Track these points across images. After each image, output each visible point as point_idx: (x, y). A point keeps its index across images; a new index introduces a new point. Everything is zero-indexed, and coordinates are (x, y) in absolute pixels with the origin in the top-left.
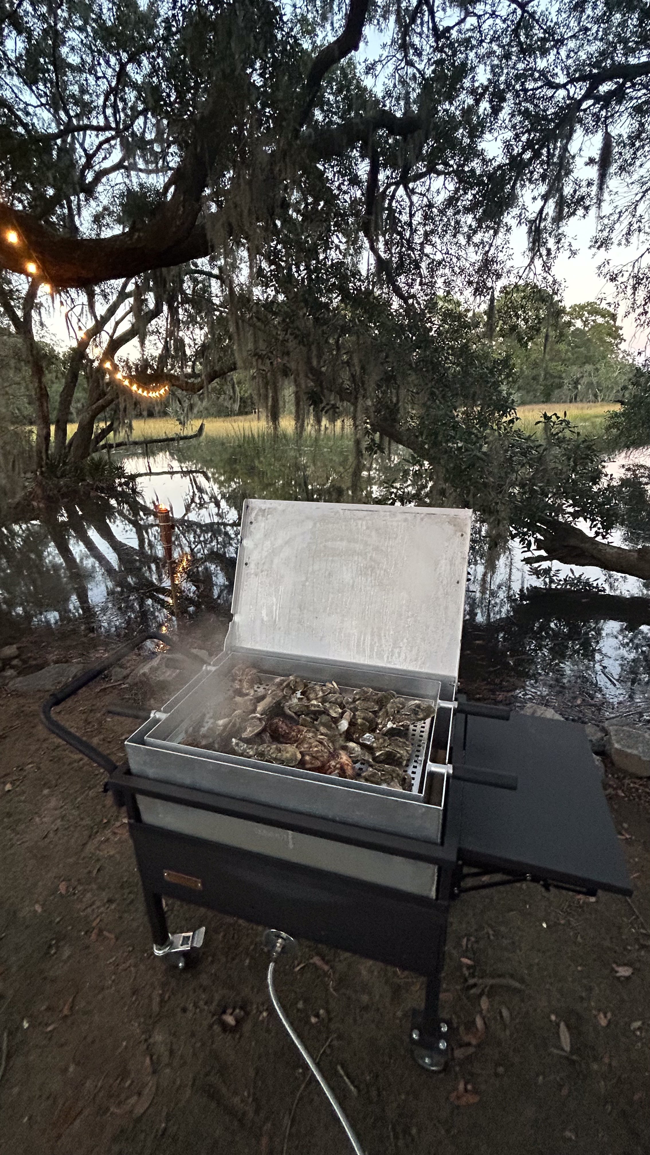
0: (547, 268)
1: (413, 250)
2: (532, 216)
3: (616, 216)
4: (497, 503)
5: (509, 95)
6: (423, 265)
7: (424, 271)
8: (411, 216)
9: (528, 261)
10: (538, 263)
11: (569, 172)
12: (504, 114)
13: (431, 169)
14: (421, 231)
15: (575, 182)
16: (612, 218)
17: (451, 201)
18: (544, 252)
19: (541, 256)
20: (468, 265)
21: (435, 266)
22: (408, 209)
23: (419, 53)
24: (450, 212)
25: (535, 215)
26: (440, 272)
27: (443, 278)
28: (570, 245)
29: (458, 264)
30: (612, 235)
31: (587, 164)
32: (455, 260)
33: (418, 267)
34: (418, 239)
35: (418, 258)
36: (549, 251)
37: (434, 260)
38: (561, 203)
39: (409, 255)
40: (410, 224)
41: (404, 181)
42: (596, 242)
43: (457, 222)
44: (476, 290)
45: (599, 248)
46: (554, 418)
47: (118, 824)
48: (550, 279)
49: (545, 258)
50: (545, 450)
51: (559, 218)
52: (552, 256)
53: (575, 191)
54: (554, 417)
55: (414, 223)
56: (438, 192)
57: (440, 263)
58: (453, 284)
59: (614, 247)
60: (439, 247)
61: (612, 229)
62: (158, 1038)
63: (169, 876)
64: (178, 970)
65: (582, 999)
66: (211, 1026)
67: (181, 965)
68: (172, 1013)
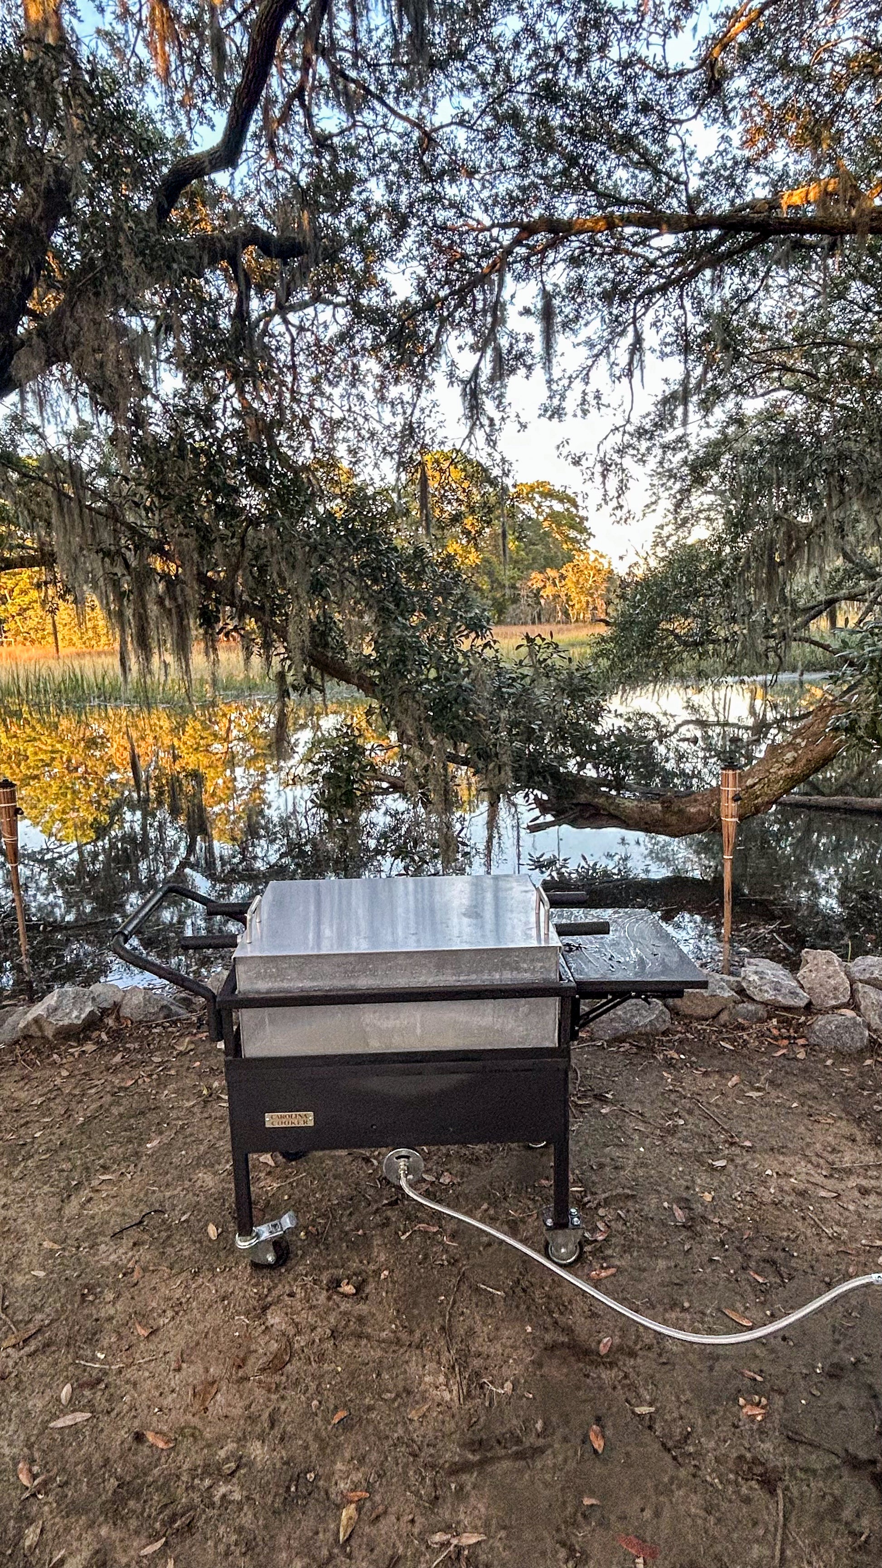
0: (491, 441)
1: (299, 402)
2: (466, 375)
3: (566, 382)
5: (414, 222)
6: (315, 424)
7: (317, 432)
8: (293, 355)
9: (466, 431)
10: (480, 435)
11: (504, 322)
12: (408, 243)
13: (317, 298)
14: (308, 375)
15: (511, 334)
16: (561, 383)
17: (344, 337)
18: (486, 422)
19: (482, 426)
20: (380, 428)
21: (332, 426)
22: (287, 347)
23: (290, 153)
24: (344, 352)
25: (469, 374)
26: (340, 434)
27: (346, 445)
28: (518, 416)
29: (366, 426)
30: (564, 404)
31: (521, 314)
32: (361, 420)
33: (306, 425)
34: (305, 389)
35: (306, 413)
36: (491, 420)
37: (330, 419)
38: (499, 359)
39: (292, 408)
40: (292, 368)
41: (282, 309)
42: (546, 411)
43: (355, 367)
45: (551, 418)
46: (538, 641)
48: (498, 457)
49: (488, 429)
50: (532, 681)
51: (499, 375)
52: (497, 427)
53: (512, 346)
54: (538, 639)
55: (297, 363)
56: (326, 325)
57: (339, 422)
58: (361, 454)
60: (336, 401)
61: (563, 397)
62: (275, 1319)
63: (272, 1120)
64: (269, 1266)
65: (687, 1188)
66: (329, 1298)
67: (270, 1258)
68: (279, 1300)
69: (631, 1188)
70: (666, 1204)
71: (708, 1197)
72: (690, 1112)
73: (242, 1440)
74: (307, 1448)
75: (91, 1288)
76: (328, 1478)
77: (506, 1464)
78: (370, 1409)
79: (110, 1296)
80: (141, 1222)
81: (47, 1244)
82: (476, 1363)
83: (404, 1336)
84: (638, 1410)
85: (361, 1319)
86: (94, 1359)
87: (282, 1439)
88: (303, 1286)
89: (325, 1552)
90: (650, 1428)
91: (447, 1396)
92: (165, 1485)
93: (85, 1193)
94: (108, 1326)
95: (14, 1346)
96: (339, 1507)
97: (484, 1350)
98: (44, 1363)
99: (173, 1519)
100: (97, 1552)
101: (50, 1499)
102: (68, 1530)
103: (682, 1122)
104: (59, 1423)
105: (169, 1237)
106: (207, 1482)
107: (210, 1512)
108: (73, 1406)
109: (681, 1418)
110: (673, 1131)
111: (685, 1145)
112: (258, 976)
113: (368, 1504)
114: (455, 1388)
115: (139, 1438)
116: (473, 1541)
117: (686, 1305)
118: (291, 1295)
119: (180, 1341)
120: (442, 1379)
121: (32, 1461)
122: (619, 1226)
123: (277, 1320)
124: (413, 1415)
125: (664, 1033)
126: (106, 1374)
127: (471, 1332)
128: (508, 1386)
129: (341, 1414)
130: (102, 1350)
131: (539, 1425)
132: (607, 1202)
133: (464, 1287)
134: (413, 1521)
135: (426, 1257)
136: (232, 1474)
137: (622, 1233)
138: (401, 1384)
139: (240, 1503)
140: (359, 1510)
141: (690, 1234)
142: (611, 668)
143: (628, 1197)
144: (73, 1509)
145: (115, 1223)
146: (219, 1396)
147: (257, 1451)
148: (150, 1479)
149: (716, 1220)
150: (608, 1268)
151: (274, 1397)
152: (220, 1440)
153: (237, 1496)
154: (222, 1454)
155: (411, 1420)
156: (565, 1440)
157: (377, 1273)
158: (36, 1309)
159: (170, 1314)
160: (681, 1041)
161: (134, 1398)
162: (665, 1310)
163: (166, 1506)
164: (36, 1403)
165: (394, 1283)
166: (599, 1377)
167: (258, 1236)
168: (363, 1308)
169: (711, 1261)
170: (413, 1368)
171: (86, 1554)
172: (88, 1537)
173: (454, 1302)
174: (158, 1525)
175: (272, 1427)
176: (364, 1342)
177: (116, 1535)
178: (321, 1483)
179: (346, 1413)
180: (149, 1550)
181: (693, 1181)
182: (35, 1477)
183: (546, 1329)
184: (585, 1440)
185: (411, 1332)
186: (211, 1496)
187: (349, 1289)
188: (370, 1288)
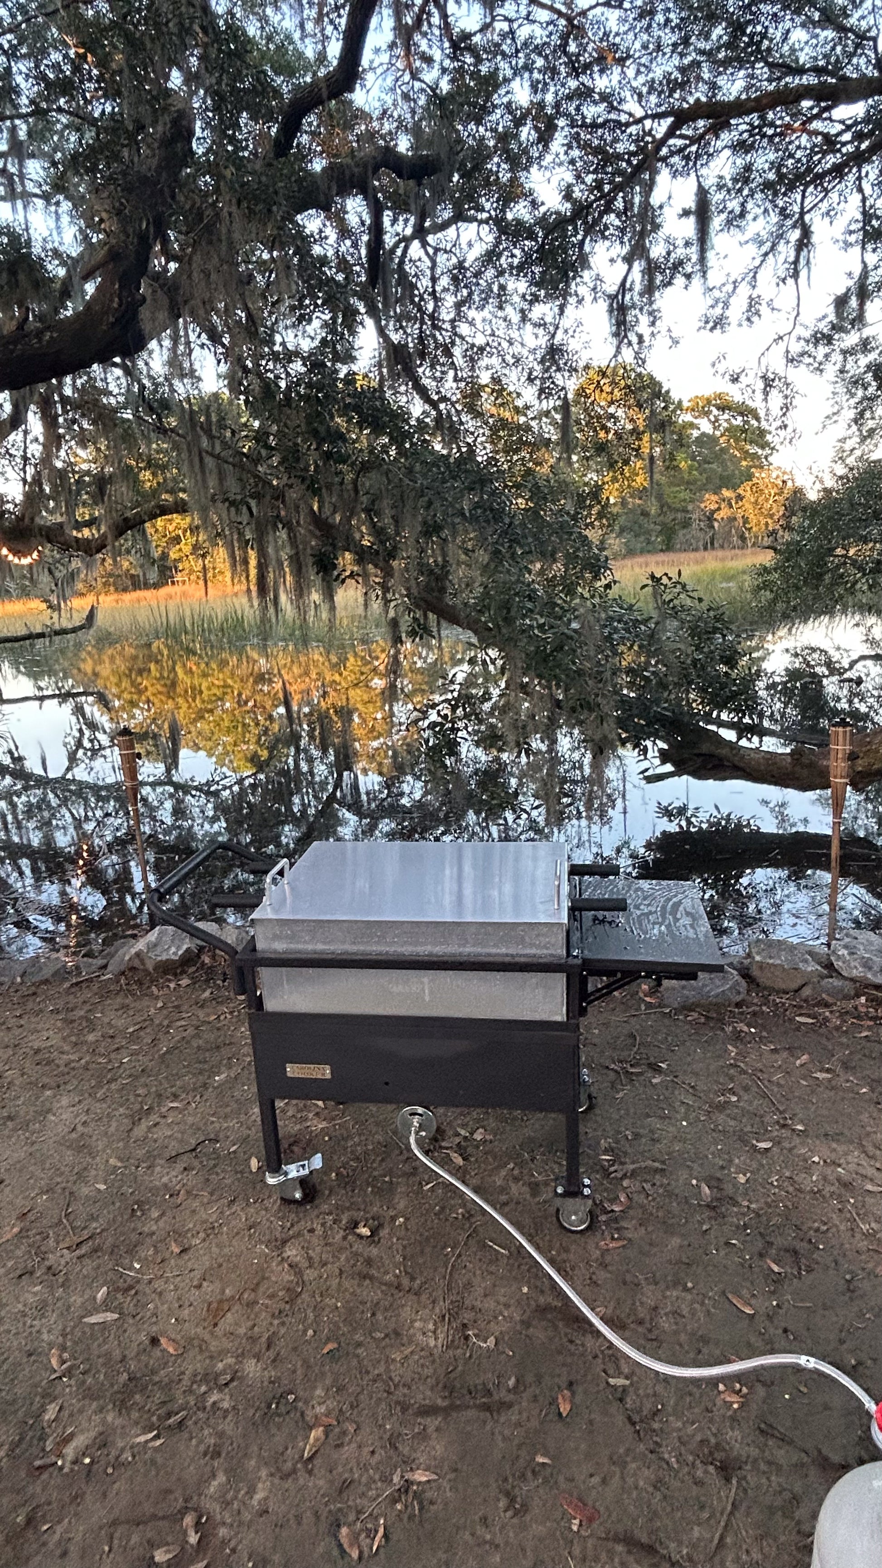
0: (640, 360)
1: (440, 329)
2: (612, 289)
3: (730, 288)
4: (597, 695)
5: (561, 122)
6: (457, 351)
7: (459, 360)
8: (434, 280)
9: (613, 351)
11: (656, 227)
12: (556, 146)
13: (459, 217)
14: (450, 300)
15: (667, 241)
16: (724, 289)
17: (491, 256)
18: (634, 339)
19: (630, 344)
20: (525, 353)
21: (475, 354)
22: (428, 272)
23: (428, 60)
24: (490, 273)
25: (616, 288)
26: (484, 362)
27: (490, 372)
28: (669, 330)
29: (511, 351)
30: (728, 313)
31: (681, 216)
32: (505, 345)
33: (448, 354)
34: (446, 314)
35: (448, 341)
36: (640, 338)
37: (473, 345)
38: (652, 269)
39: (434, 337)
40: (433, 293)
41: (420, 233)
42: (707, 322)
43: (502, 288)
44: (542, 391)
45: (712, 329)
46: (665, 580)
47: (164, 1110)
49: (636, 347)
50: (657, 623)
51: (650, 289)
52: (646, 344)
53: (669, 253)
54: (664, 578)
55: (438, 289)
56: (470, 245)
57: (482, 349)
59: (732, 329)
60: (479, 325)
61: (726, 305)
62: (292, 1252)
63: (292, 1070)
64: (295, 1202)
65: (722, 1168)
66: (345, 1238)
67: (298, 1195)
68: (299, 1234)
69: (663, 1162)
70: (694, 1182)
71: (742, 1179)
72: (746, 1089)
73: (241, 1357)
74: (294, 1372)
75: (140, 1203)
76: (306, 1402)
77: (471, 1413)
78: (359, 1345)
79: (155, 1214)
80: (194, 1150)
81: (112, 1161)
82: (467, 1316)
83: (405, 1282)
84: (612, 1381)
85: (369, 1262)
86: (131, 1268)
87: (274, 1361)
88: (323, 1225)
89: (289, 1464)
90: (621, 1400)
91: (432, 1343)
92: (167, 1387)
93: (154, 1118)
94: (148, 1240)
95: (68, 1248)
96: (311, 1428)
97: (478, 1304)
98: (89, 1265)
99: (169, 1415)
100: (101, 1434)
101: (73, 1382)
102: (81, 1411)
103: (734, 1099)
104: (93, 1320)
105: (215, 1166)
106: (203, 1388)
107: (201, 1415)
108: (106, 1306)
109: (655, 1395)
110: (721, 1107)
111: (732, 1123)
112: (276, 937)
113: (337, 1430)
114: (441, 1336)
115: (155, 1341)
116: (424, 1479)
117: (690, 1285)
118: (312, 1231)
119: (206, 1262)
120: (431, 1326)
121: (63, 1348)
122: (640, 1199)
123: (294, 1252)
124: (397, 1356)
125: (738, 1005)
126: (138, 1282)
127: (469, 1285)
128: (491, 1342)
129: (330, 1346)
130: (139, 1261)
131: (512, 1382)
132: (634, 1174)
133: (471, 1242)
134: (373, 1452)
135: (443, 1209)
136: (226, 1384)
137: (642, 1206)
138: (392, 1326)
139: (226, 1411)
140: (327, 1434)
141: (713, 1214)
142: (774, 601)
143: (656, 1170)
144: (89, 1394)
145: (174, 1147)
146: (229, 1315)
147: (251, 1368)
148: (157, 1379)
149: (746, 1203)
150: (619, 1239)
151: (276, 1322)
152: (222, 1353)
153: (226, 1405)
154: (220, 1366)
155: (394, 1360)
156: (535, 1399)
157: (393, 1219)
158: (93, 1218)
159: (202, 1235)
160: (754, 1014)
161: (156, 1307)
162: (668, 1288)
163: (164, 1403)
164: (76, 1300)
165: (407, 1229)
166: (583, 1345)
167: (286, 1174)
168: (374, 1251)
169: (728, 1244)
170: (406, 1313)
171: (93, 1434)
172: (97, 1418)
173: (460, 1255)
174: (154, 1419)
175: (268, 1348)
176: (367, 1282)
177: (118, 1422)
178: (300, 1404)
179: (336, 1345)
180: (142, 1439)
181: (731, 1161)
182: (64, 1362)
183: (542, 1292)
184: (554, 1402)
185: (413, 1279)
186: (204, 1401)
187: (365, 1231)
188: (384, 1232)
